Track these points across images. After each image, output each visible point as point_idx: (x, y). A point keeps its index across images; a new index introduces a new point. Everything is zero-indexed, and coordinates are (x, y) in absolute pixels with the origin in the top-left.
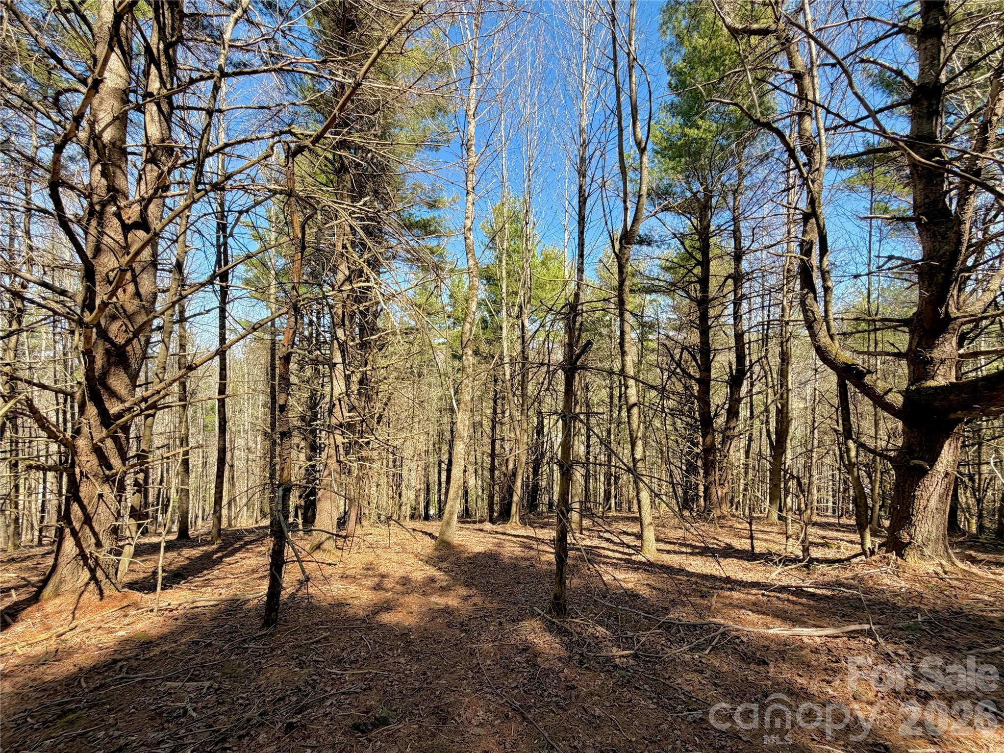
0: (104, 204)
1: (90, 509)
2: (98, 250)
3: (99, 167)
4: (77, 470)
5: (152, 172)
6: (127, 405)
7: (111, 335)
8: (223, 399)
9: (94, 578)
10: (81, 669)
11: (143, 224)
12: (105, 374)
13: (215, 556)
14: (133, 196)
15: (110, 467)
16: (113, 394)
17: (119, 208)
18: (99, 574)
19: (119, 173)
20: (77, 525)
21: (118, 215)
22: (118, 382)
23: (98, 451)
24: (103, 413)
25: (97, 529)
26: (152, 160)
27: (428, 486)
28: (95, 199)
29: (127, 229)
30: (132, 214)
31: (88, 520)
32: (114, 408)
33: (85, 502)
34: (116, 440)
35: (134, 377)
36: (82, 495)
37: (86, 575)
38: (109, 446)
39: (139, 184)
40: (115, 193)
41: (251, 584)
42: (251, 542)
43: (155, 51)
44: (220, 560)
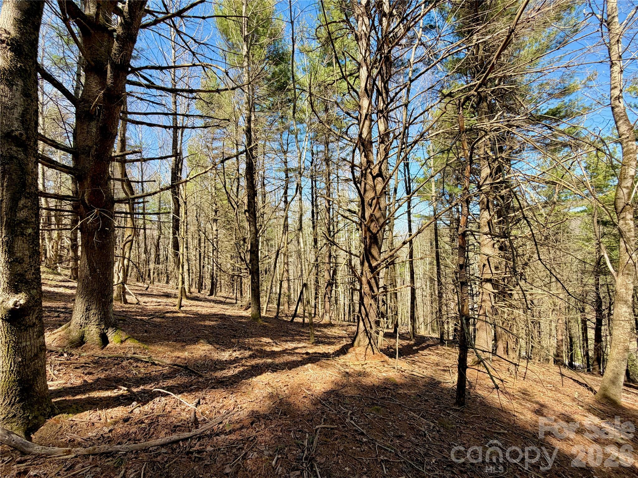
0: (366, 170)
1: (368, 310)
2: (365, 191)
3: (363, 154)
4: (363, 291)
5: (382, 147)
6: (379, 262)
7: (371, 229)
8: (412, 261)
9: (370, 342)
10: (374, 385)
11: (380, 174)
12: (370, 247)
13: (414, 348)
14: (375, 162)
15: (374, 292)
16: (373, 257)
17: (371, 169)
18: (372, 341)
19: (370, 152)
20: (364, 316)
21: (371, 173)
22: (374, 252)
23: (369, 283)
24: (370, 266)
25: (370, 320)
26: (382, 142)
27: (571, 338)
28: (363, 168)
29: (374, 178)
30: (376, 171)
31: (367, 315)
32: (374, 264)
33: (366, 306)
34: (375, 278)
35: (380, 249)
36: (365, 303)
37: (367, 341)
38: (373, 281)
39: (377, 155)
40: (369, 162)
41: (438, 372)
42: (432, 346)
43: (380, 89)
44: (416, 351)
